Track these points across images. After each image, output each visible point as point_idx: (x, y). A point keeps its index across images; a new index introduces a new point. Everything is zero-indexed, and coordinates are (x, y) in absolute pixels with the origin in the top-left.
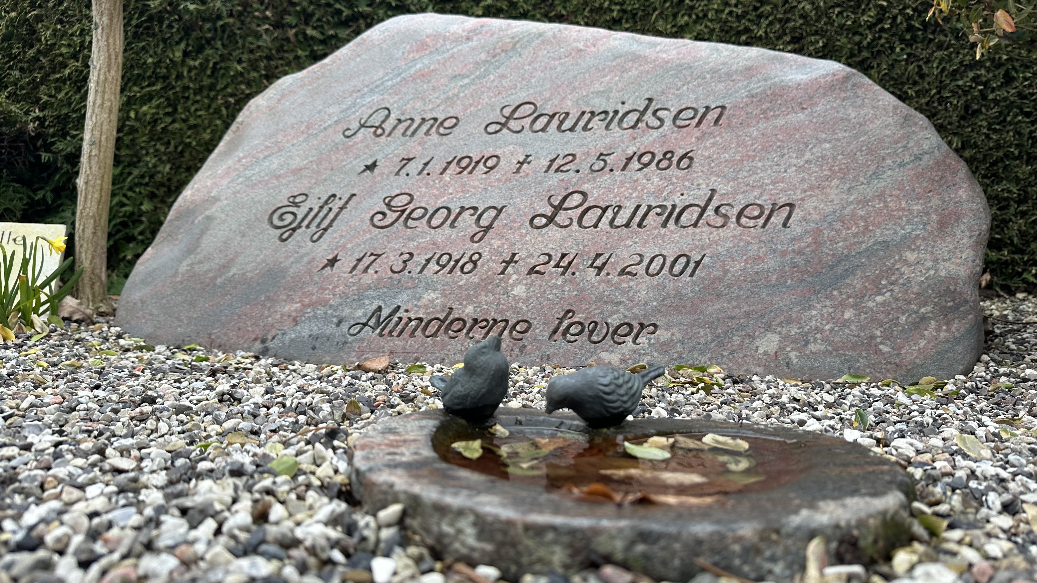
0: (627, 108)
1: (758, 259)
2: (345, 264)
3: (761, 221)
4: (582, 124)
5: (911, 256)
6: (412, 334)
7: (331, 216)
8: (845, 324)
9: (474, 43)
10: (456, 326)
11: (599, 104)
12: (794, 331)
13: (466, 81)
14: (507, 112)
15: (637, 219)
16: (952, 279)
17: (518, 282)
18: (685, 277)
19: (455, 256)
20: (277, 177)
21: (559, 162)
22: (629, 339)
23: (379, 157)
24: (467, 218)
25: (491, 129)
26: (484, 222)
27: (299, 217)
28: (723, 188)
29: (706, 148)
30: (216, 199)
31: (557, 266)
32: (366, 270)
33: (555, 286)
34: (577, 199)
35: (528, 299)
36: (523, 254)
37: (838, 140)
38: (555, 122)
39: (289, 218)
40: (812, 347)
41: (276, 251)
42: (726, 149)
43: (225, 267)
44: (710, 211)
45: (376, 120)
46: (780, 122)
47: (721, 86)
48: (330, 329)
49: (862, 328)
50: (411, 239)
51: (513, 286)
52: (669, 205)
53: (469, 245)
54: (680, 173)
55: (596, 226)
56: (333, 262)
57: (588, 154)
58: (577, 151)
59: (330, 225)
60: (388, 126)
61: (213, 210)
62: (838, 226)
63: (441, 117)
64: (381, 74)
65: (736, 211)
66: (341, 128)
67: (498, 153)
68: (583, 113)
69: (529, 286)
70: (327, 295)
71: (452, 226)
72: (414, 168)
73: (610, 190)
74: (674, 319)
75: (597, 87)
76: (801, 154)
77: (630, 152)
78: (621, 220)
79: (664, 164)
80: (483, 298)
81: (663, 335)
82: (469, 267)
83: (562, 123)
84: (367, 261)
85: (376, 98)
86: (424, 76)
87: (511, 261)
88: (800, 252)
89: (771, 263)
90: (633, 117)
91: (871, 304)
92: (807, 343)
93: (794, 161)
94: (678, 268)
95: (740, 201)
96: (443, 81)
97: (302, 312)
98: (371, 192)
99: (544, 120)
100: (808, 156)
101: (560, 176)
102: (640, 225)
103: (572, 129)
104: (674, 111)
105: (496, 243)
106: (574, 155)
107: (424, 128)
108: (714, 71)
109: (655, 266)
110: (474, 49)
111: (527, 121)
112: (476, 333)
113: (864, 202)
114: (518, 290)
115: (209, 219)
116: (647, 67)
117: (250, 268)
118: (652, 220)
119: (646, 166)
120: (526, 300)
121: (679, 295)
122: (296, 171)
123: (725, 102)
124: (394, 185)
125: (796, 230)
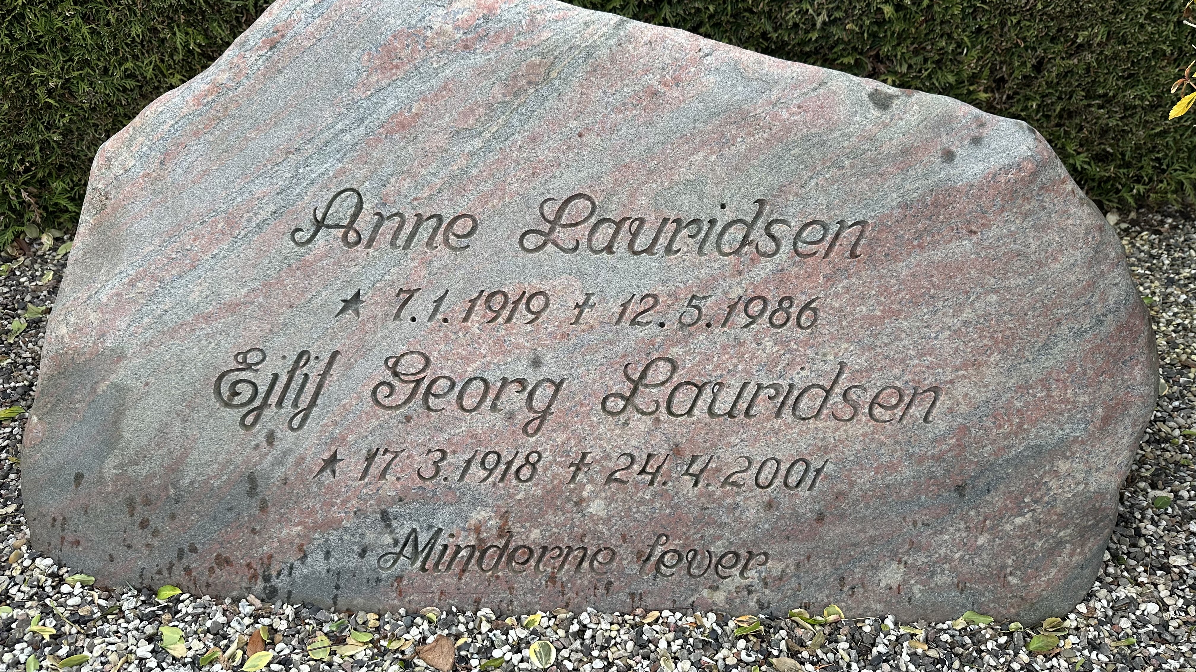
0: (729, 215)
1: (892, 467)
2: (350, 465)
3: (899, 412)
4: (663, 240)
5: (1063, 466)
7: (310, 388)
8: (978, 550)
9: (478, 59)
11: (688, 207)
12: (921, 559)
13: (477, 143)
15: (743, 405)
17: (595, 495)
18: (803, 492)
19: (506, 456)
20: (207, 318)
21: (634, 308)
22: (736, 571)
23: (362, 285)
24: (514, 398)
25: (531, 241)
26: (539, 404)
27: (262, 389)
28: (855, 362)
29: (837, 295)
30: (118, 356)
31: (643, 471)
32: (383, 474)
33: (642, 502)
34: (664, 369)
35: (609, 519)
36: (596, 454)
37: (1008, 289)
38: (625, 236)
39: (246, 391)
40: (938, 579)
41: (243, 444)
42: (863, 298)
43: (174, 471)
44: (836, 397)
46: (938, 254)
48: (353, 561)
49: (994, 556)
50: (440, 429)
51: (589, 500)
52: (784, 383)
53: (522, 439)
54: (800, 335)
55: (689, 412)
56: (332, 461)
57: (674, 296)
58: (660, 290)
60: (364, 227)
61: (120, 373)
62: (989, 423)
63: (448, 215)
64: (328, 117)
65: (869, 396)
66: (285, 226)
67: (546, 287)
68: (666, 220)
69: (610, 501)
70: (336, 513)
71: (494, 407)
72: (420, 306)
73: (708, 359)
74: (789, 546)
75: (684, 173)
76: (958, 310)
77: (734, 296)
78: (722, 407)
79: (779, 319)
80: (550, 518)
82: (526, 472)
83: (635, 235)
84: (381, 461)
87: (581, 463)
88: (939, 459)
90: (737, 233)
91: (1008, 527)
92: (933, 574)
93: (949, 321)
94: (793, 480)
95: (877, 381)
96: (440, 140)
97: (307, 537)
98: (363, 350)
99: (606, 230)
101: (639, 330)
102: (747, 413)
103: (649, 250)
104: (796, 226)
106: (655, 297)
108: (856, 154)
109: (765, 475)
110: (480, 72)
111: (583, 230)
112: (546, 568)
113: (1024, 388)
114: (596, 507)
115: (119, 388)
116: (759, 138)
117: (211, 470)
118: (762, 407)
119: (754, 319)
120: (607, 521)
121: (796, 516)
122: (233, 307)
123: (869, 215)
124: (398, 339)
125: (939, 423)
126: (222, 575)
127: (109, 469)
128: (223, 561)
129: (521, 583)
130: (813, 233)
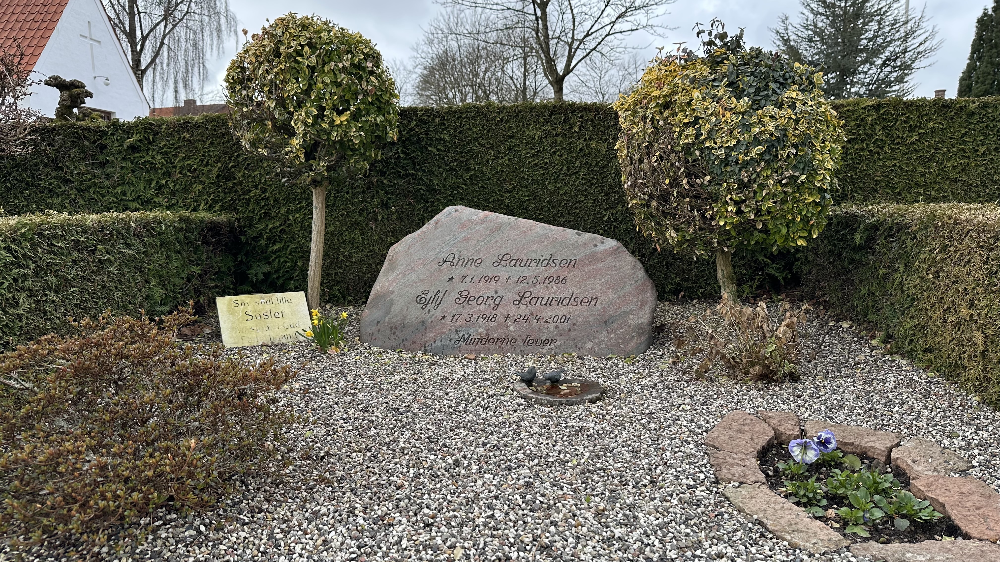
0: (544, 258)
1: (587, 317)
2: (448, 318)
3: (588, 304)
4: (528, 264)
5: (631, 317)
6: (477, 344)
7: (440, 299)
8: (611, 338)
9: (484, 226)
10: (491, 341)
11: (534, 256)
12: (597, 341)
13: (483, 243)
14: (500, 257)
15: (549, 302)
16: (642, 324)
17: (511, 325)
18: (565, 324)
19: (488, 316)
20: (416, 283)
21: (521, 279)
22: (548, 344)
23: (454, 275)
24: (490, 301)
25: (495, 264)
26: (497, 303)
27: (428, 300)
28: (576, 291)
29: (571, 276)
30: (393, 292)
31: (523, 319)
32: (456, 320)
33: (523, 327)
34: (528, 294)
36: (511, 315)
37: (613, 274)
38: (518, 263)
39: (424, 300)
40: (602, 346)
41: (422, 313)
42: (577, 277)
43: (404, 319)
44: (572, 300)
45: (450, 258)
46: (594, 267)
47: (575, 251)
48: (448, 342)
49: (616, 340)
50: (471, 309)
52: (559, 297)
53: (492, 311)
54: (562, 285)
55: (535, 304)
56: (444, 317)
57: (531, 276)
58: (527, 275)
59: (440, 303)
60: (455, 262)
61: (392, 296)
62: (611, 306)
63: (476, 259)
64: (448, 238)
65: (580, 300)
66: (437, 262)
67: (499, 275)
68: (528, 259)
69: (515, 326)
70: (444, 330)
71: (485, 303)
72: (468, 279)
73: (539, 291)
74: (562, 337)
75: (533, 249)
76: (601, 279)
77: (546, 276)
78: (543, 303)
79: (557, 282)
80: (500, 331)
81: (558, 343)
82: (493, 319)
83: (521, 263)
84: (456, 317)
85: (448, 249)
86: (466, 240)
87: (507, 318)
88: (599, 315)
89: (591, 319)
90: (546, 262)
91: (619, 332)
93: (599, 282)
94: (562, 320)
95: (582, 296)
96: (474, 242)
97: (436, 336)
98: (453, 290)
99: (514, 262)
100: (603, 280)
101: (523, 285)
102: (550, 304)
103: (524, 266)
104: (560, 260)
105: (502, 311)
106: (526, 277)
107: (469, 263)
108: (573, 244)
109: (555, 319)
110: (484, 228)
111: (508, 262)
112: (498, 343)
113: (619, 297)
114: (511, 328)
115: (392, 300)
116: (550, 241)
117: (413, 320)
118: (554, 303)
119: (551, 282)
120: (514, 332)
121: (563, 330)
122: (422, 280)
123: (577, 258)
124: (462, 287)
125: (599, 306)
126: (413, 346)
127: (387, 320)
128: (414, 343)
129: (492, 348)
130: (565, 262)
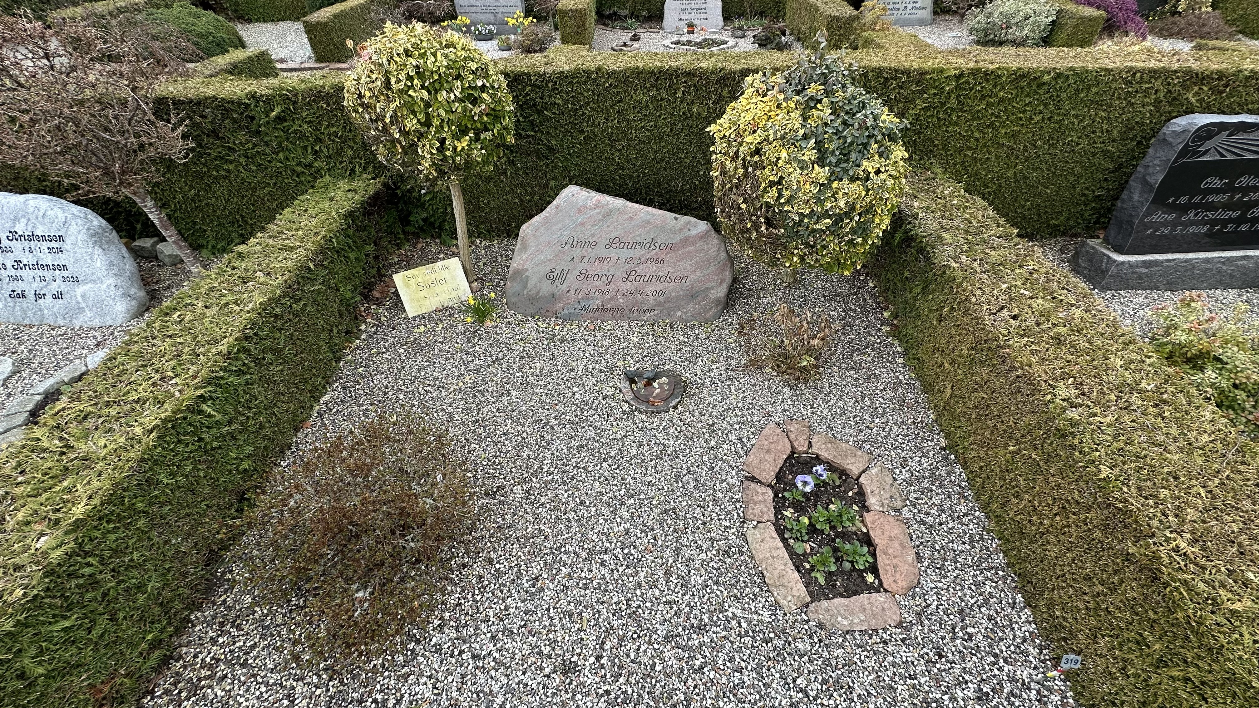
0: (646, 241)
1: (679, 292)
3: (680, 281)
4: (634, 247)
5: (712, 292)
6: (595, 312)
7: (564, 276)
8: (696, 308)
10: (606, 310)
12: (685, 310)
13: (597, 227)
14: (611, 241)
15: (650, 280)
16: (721, 296)
17: (620, 298)
18: (661, 297)
19: (603, 290)
20: (544, 262)
21: (628, 260)
22: (648, 313)
23: (574, 256)
25: (607, 247)
26: (609, 280)
27: (555, 277)
28: (672, 271)
29: (668, 258)
30: (526, 270)
31: (630, 293)
32: (579, 294)
33: (630, 299)
34: (634, 272)
36: (621, 290)
37: (701, 256)
38: (626, 246)
39: (552, 277)
40: (688, 314)
41: (551, 288)
42: (673, 258)
43: (538, 293)
44: (668, 278)
46: (687, 249)
47: (673, 236)
48: (573, 311)
49: (699, 310)
50: (590, 285)
52: (658, 275)
53: (606, 287)
54: (661, 265)
55: (639, 281)
56: (568, 291)
57: (636, 258)
58: (633, 256)
59: (565, 280)
60: (575, 243)
62: (697, 283)
63: (591, 241)
64: (568, 222)
65: (674, 278)
66: (559, 244)
67: (610, 256)
68: (634, 242)
69: (623, 299)
70: (570, 301)
71: (600, 280)
72: (586, 260)
73: (643, 270)
74: (659, 308)
76: (691, 260)
77: (648, 258)
79: (656, 262)
80: (612, 302)
81: (656, 312)
82: (607, 293)
83: (628, 245)
84: (578, 291)
85: (568, 232)
87: (617, 292)
88: (688, 290)
90: (648, 245)
91: (702, 304)
93: (689, 263)
94: (659, 295)
96: (590, 227)
97: (564, 306)
98: (574, 269)
99: (622, 244)
100: (693, 261)
103: (631, 249)
104: (659, 244)
105: (613, 286)
106: (632, 258)
107: (586, 245)
108: (671, 228)
109: (654, 294)
111: (618, 245)
112: (611, 312)
113: (704, 276)
114: (621, 300)
115: (527, 276)
116: (653, 225)
117: (545, 293)
118: (653, 280)
119: (652, 262)
120: (623, 303)
121: (660, 302)
122: (549, 260)
123: (674, 242)
124: (581, 266)
125: (688, 284)
126: (547, 314)
129: (606, 315)
130: (663, 245)
